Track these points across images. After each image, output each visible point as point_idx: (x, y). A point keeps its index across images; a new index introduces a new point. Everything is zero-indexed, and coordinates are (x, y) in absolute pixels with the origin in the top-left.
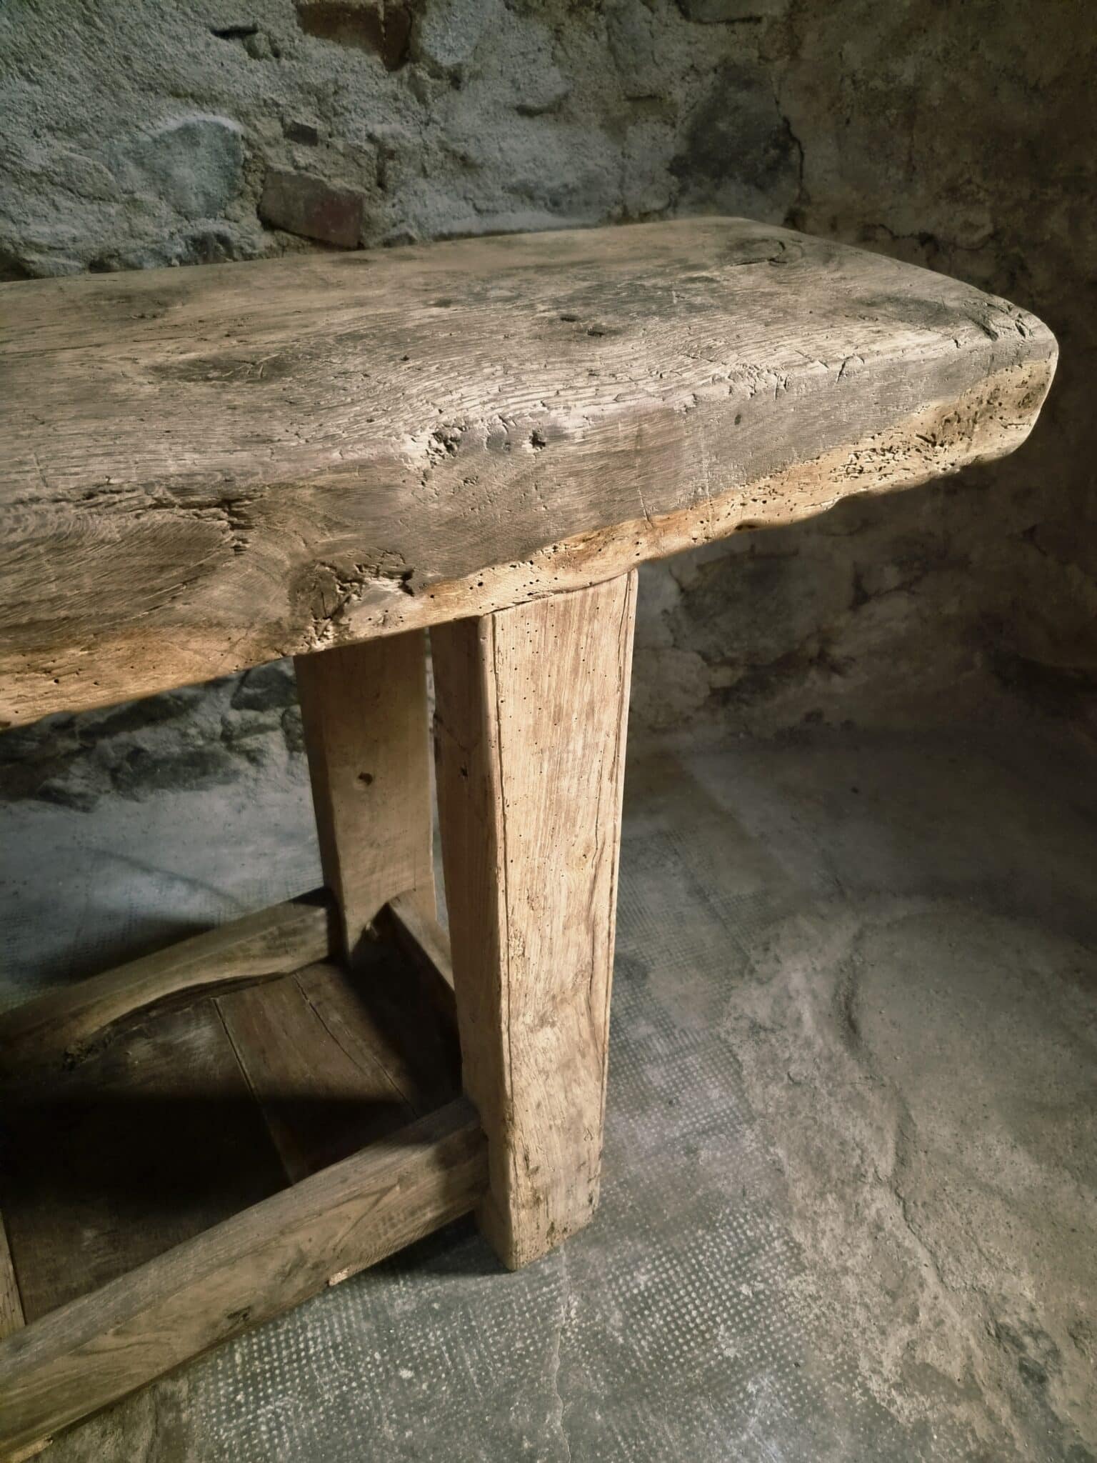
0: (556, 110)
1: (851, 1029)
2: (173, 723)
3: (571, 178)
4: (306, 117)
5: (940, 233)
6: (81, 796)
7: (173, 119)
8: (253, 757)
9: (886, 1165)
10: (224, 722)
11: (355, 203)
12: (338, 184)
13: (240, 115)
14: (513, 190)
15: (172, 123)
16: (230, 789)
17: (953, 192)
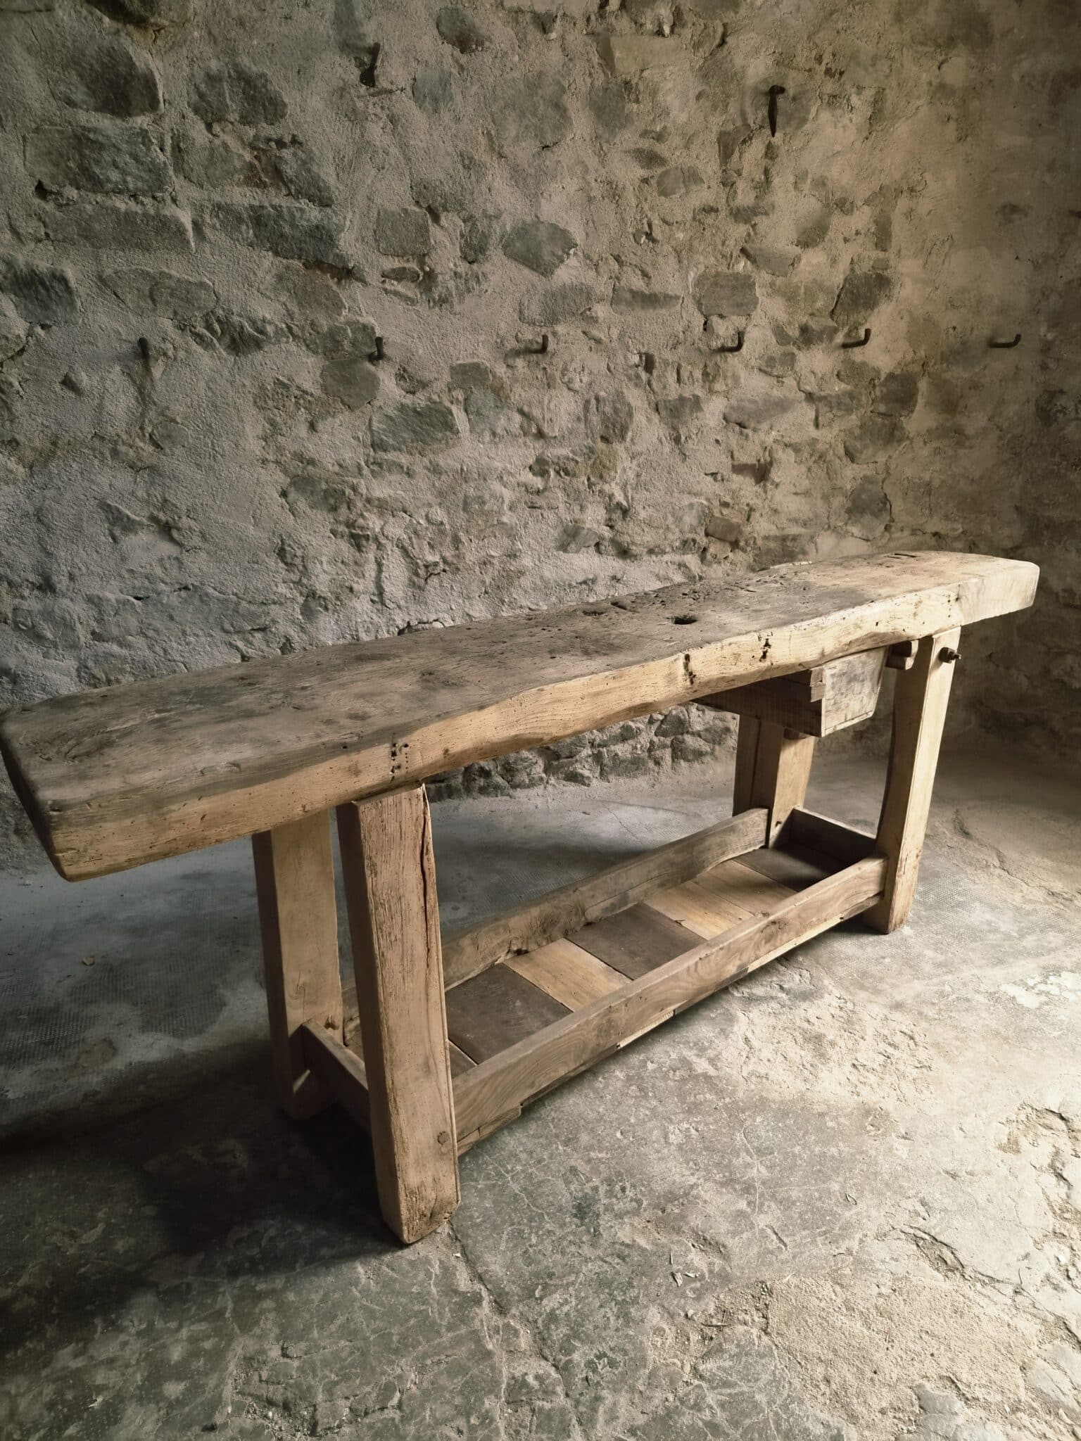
0: (807, 494)
1: (966, 834)
2: (631, 742)
3: (811, 516)
4: (728, 499)
5: (942, 532)
6: (588, 778)
7: (686, 500)
8: (657, 763)
9: (997, 863)
10: (652, 743)
11: (739, 526)
12: (734, 520)
13: (708, 499)
14: (790, 520)
15: (686, 503)
16: (647, 778)
17: (946, 518)
